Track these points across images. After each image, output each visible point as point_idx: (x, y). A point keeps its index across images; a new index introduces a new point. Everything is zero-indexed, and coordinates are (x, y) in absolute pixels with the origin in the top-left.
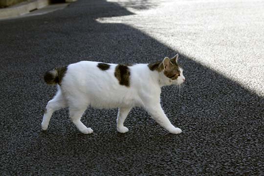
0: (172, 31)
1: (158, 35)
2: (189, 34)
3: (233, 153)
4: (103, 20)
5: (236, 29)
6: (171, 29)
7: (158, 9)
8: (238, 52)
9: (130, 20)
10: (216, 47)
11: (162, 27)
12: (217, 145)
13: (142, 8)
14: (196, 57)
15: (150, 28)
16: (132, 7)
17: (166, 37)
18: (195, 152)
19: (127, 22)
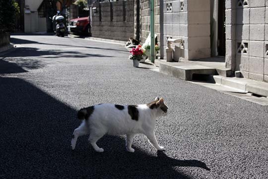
0: (53, 84)
1: (43, 86)
2: (64, 86)
3: (85, 169)
4: (4, 75)
5: (97, 84)
6: (52, 82)
7: (44, 68)
8: (97, 100)
9: (24, 76)
10: (82, 96)
11: (45, 81)
12: (74, 164)
13: (33, 67)
14: (67, 102)
15: (37, 82)
16: (26, 67)
17: (48, 88)
18: (58, 170)
19: (21, 77)
